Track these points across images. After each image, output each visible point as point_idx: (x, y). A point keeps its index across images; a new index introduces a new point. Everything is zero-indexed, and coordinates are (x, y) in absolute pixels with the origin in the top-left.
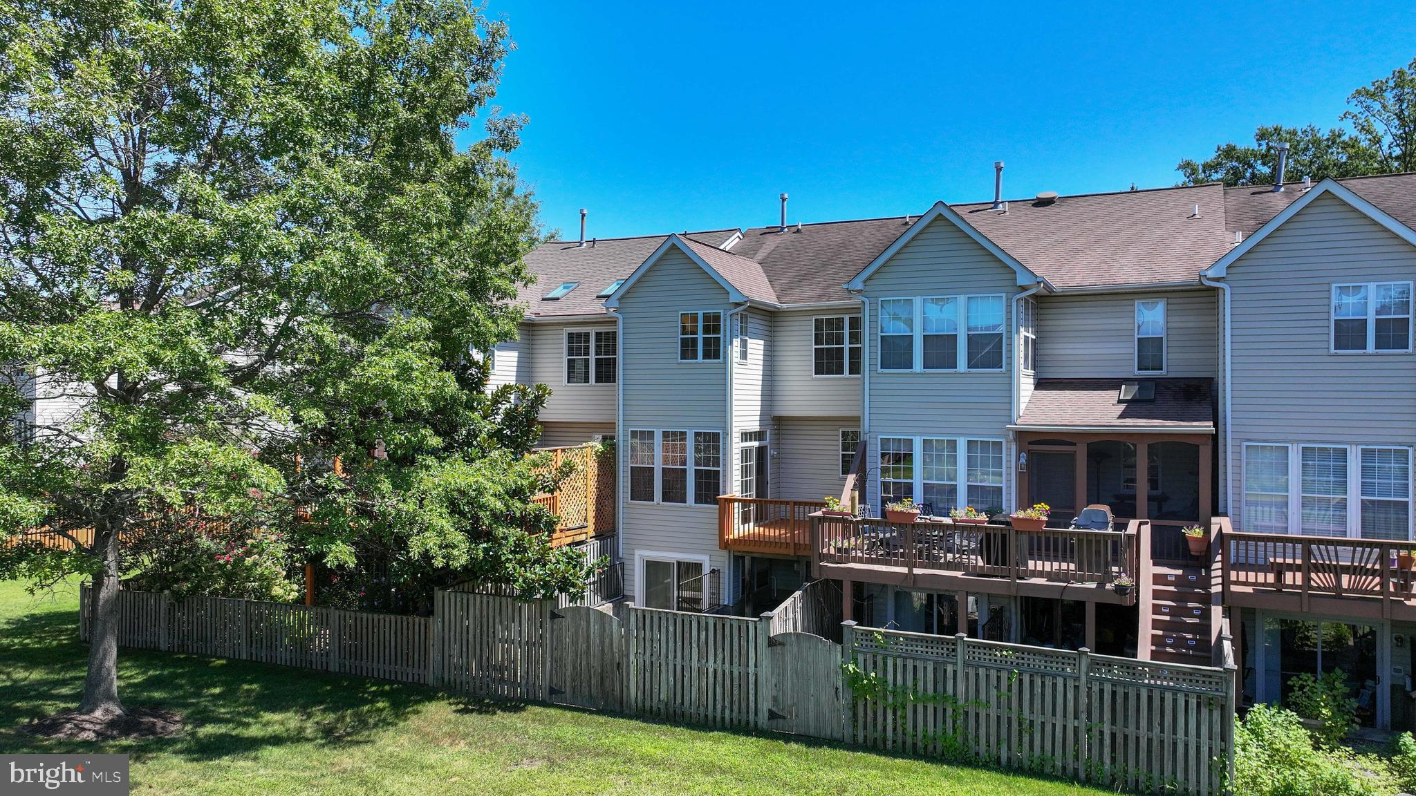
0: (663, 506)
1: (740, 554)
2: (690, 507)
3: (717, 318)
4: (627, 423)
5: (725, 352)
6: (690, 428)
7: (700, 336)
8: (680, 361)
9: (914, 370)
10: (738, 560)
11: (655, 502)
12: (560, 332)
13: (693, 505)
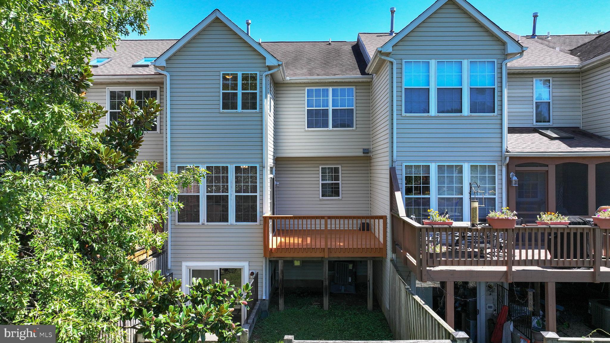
0: (208, 225)
1: (274, 259)
2: (232, 225)
3: (254, 78)
4: (175, 160)
5: (261, 105)
6: (231, 163)
7: (240, 91)
8: (221, 110)
9: (430, 114)
10: (273, 264)
11: (200, 223)
12: (103, 90)
13: (235, 223)
